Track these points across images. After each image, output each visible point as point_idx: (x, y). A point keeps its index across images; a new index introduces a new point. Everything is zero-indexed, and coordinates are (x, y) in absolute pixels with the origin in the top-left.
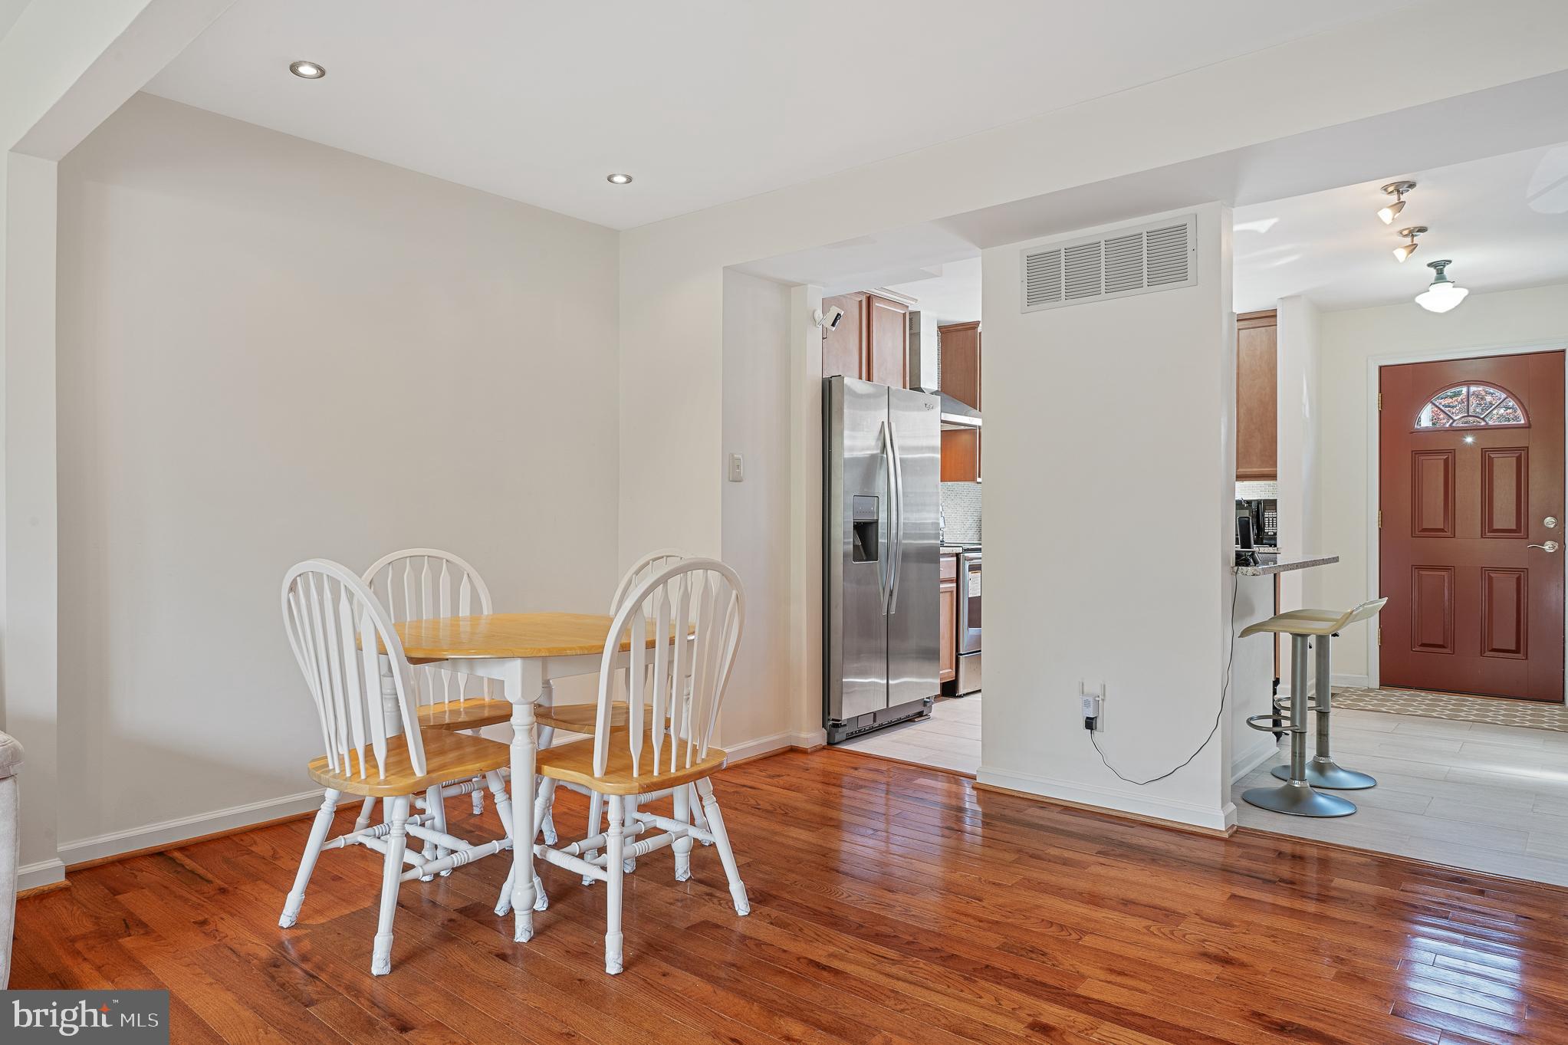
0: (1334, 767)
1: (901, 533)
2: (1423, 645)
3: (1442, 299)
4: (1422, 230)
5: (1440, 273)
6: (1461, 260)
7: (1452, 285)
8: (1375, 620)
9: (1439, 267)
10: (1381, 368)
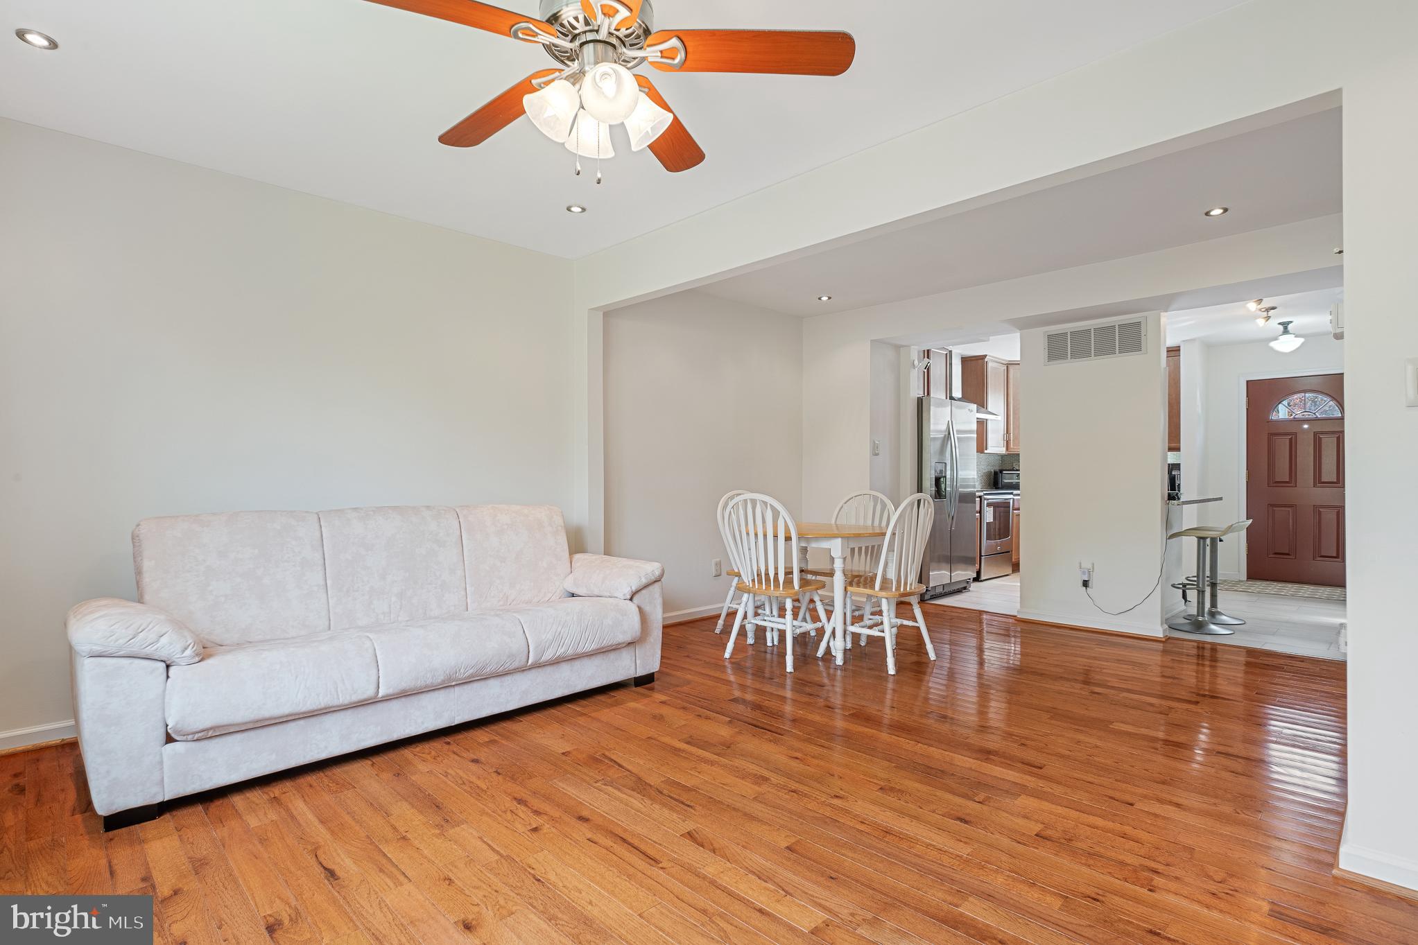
0: (1220, 613)
1: (958, 485)
2: (1276, 554)
3: (1287, 344)
4: (1273, 308)
5: (1286, 328)
6: (1298, 321)
7: (1293, 336)
8: (1243, 534)
9: (1285, 325)
10: (1248, 381)
